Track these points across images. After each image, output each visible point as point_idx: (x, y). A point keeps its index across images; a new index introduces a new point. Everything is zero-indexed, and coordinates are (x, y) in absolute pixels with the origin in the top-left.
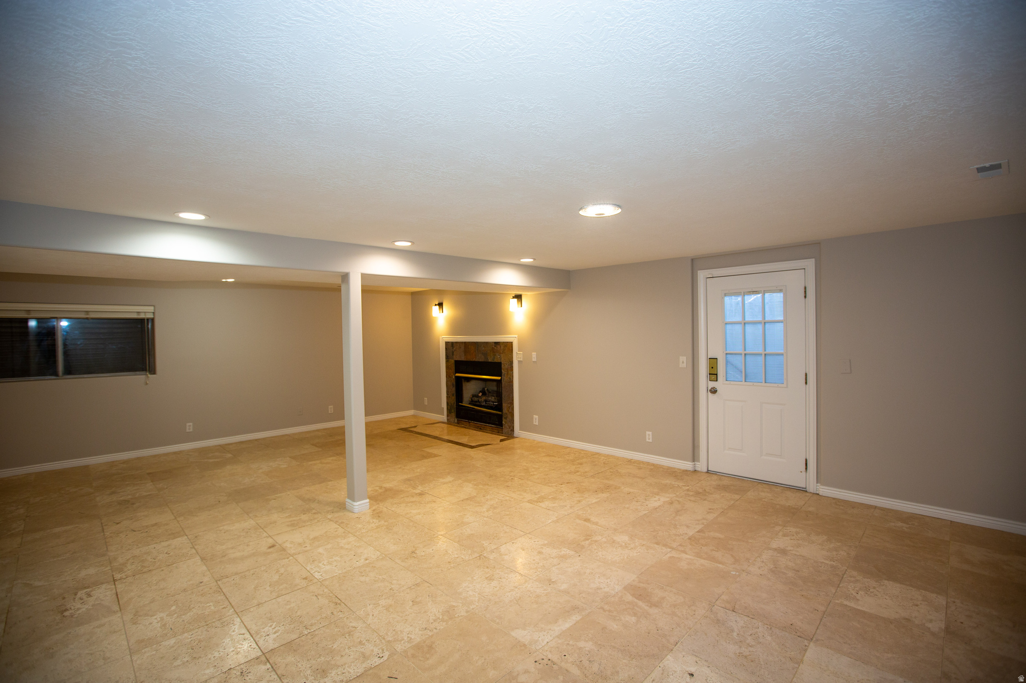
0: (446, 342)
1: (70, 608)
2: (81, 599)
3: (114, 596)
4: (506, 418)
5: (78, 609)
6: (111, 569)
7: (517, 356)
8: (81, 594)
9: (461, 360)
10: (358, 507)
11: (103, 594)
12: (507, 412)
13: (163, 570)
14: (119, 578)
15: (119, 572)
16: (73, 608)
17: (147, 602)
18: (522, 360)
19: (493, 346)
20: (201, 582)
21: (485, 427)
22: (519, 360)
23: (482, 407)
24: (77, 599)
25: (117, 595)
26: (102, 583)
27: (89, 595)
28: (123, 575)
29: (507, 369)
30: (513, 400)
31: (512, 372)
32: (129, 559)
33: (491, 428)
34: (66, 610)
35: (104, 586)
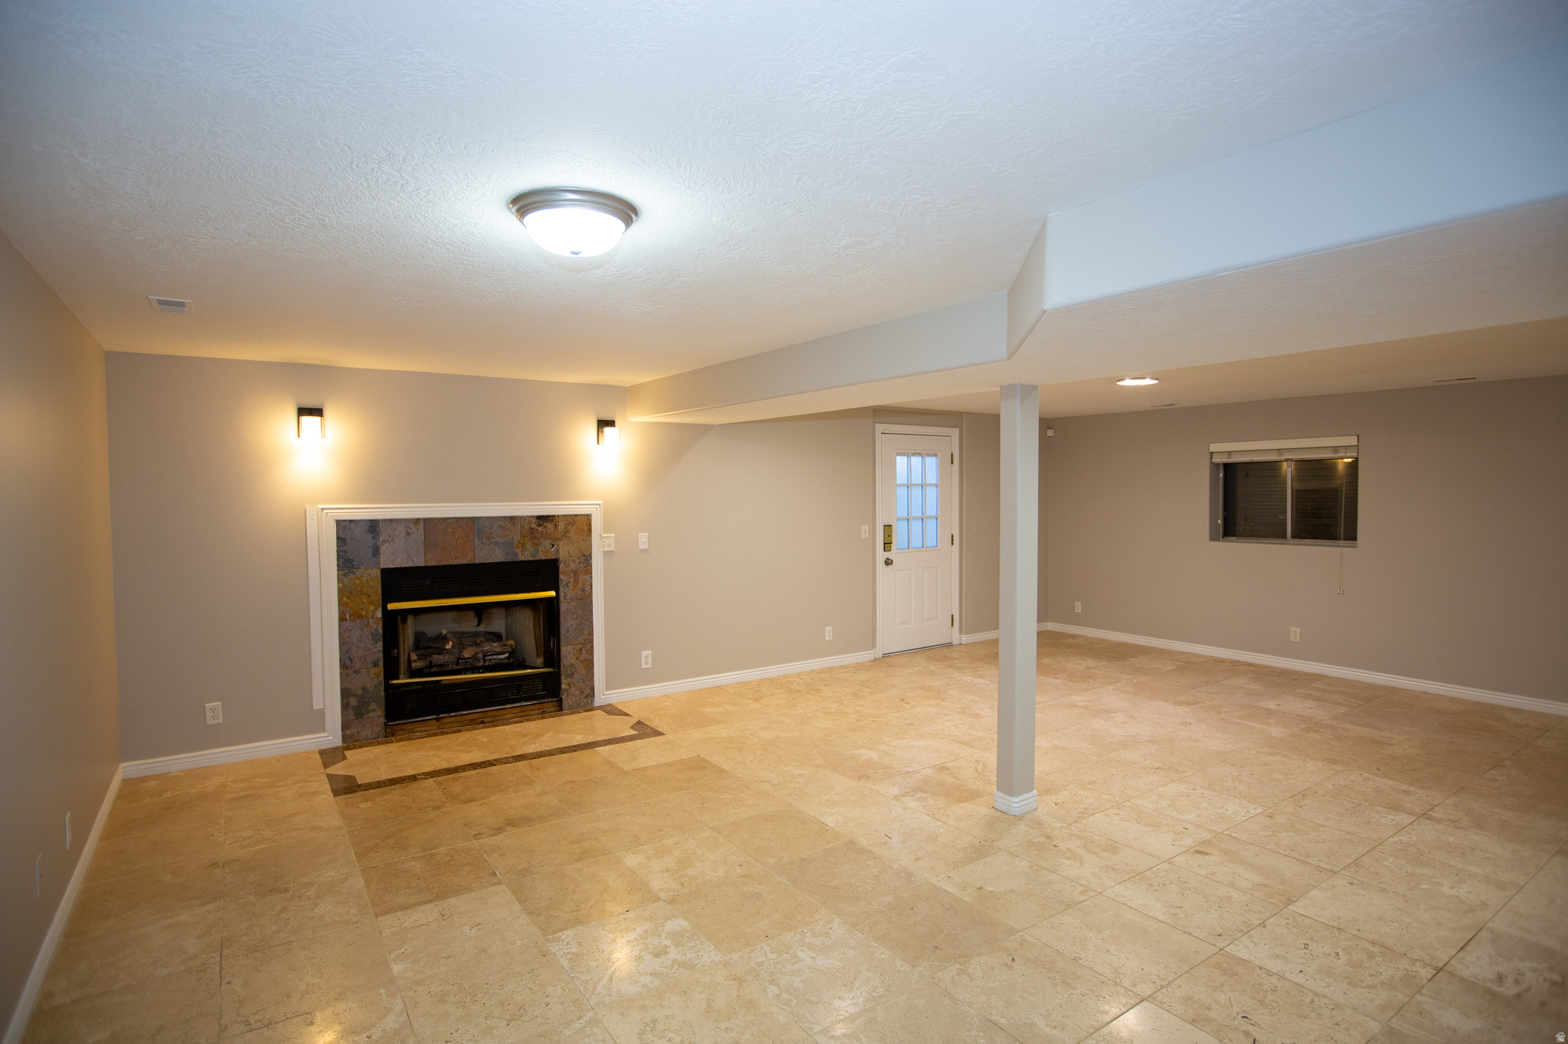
0: (338, 522)
1: (1545, 980)
2: (1517, 982)
3: (1467, 949)
4: (571, 676)
5: (1535, 971)
6: (1419, 992)
7: (600, 544)
8: (1509, 989)
9: (410, 564)
10: (1017, 805)
11: (1478, 965)
12: (573, 661)
13: (1358, 930)
14: (1428, 968)
15: (1415, 977)
16: (1541, 979)
17: (1441, 912)
18: (612, 549)
19: (534, 526)
20: (1352, 884)
21: (500, 713)
22: (607, 549)
23: (461, 674)
24: (1524, 987)
25: (1463, 947)
26: (1462, 979)
27: (1500, 978)
28: (1418, 967)
29: (576, 573)
30: (591, 634)
31: (587, 577)
32: (1369, 987)
33: (518, 710)
34: (1553, 983)
35: (1465, 973)
